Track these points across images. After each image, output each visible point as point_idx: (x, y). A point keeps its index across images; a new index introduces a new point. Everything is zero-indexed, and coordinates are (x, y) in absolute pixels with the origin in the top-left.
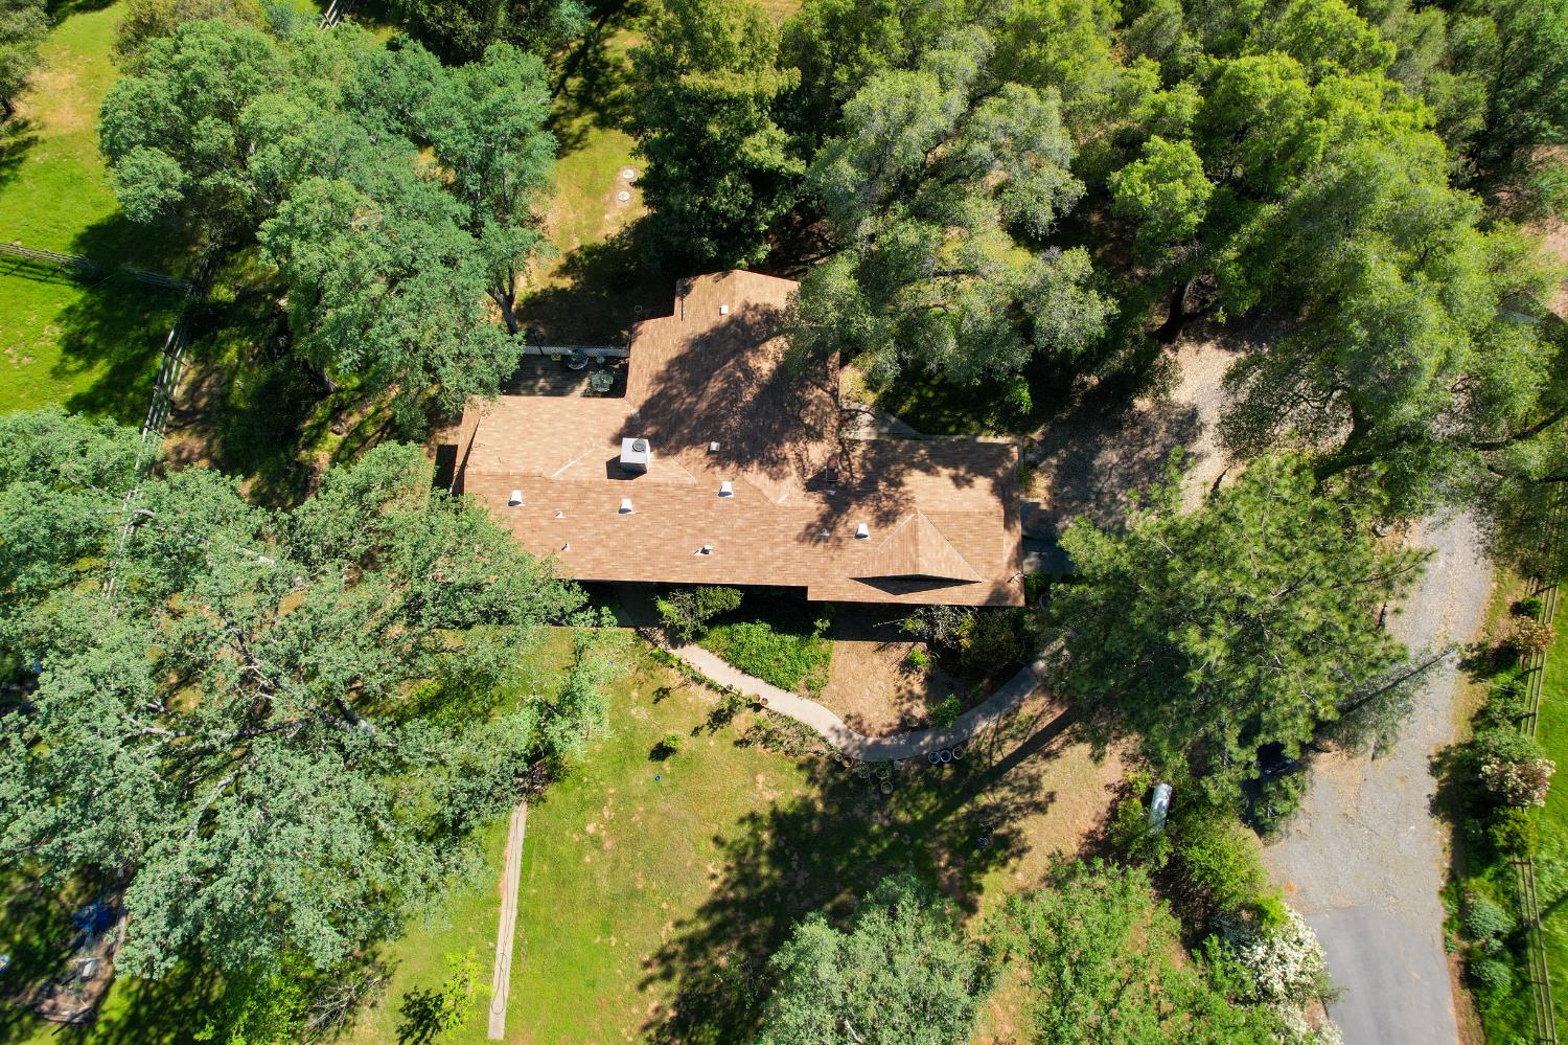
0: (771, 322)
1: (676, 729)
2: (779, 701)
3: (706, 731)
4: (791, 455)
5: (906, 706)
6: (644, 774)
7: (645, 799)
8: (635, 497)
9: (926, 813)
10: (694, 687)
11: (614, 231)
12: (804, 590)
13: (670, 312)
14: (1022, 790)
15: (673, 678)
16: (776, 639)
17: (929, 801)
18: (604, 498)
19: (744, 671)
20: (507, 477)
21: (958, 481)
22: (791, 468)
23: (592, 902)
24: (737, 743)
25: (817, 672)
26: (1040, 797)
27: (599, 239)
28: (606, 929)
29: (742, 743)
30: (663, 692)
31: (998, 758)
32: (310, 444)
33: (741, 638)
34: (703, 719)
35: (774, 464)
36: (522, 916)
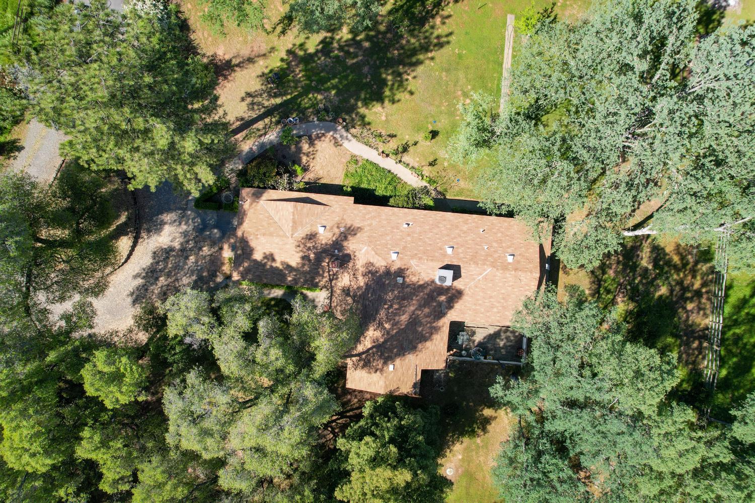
0: (366, 362)
1: (425, 144)
2: (372, 155)
3: (410, 143)
4: (360, 278)
5: (311, 149)
6: (441, 125)
7: (441, 113)
8: (445, 255)
9: (307, 96)
10: (416, 165)
11: (457, 447)
12: (356, 202)
13: (424, 372)
14: (259, 104)
15: (427, 171)
16: (372, 187)
17: (305, 102)
18: (462, 255)
19: (389, 171)
20: (516, 270)
21: (271, 257)
22: (362, 270)
23: (467, 68)
24: (395, 136)
25: (352, 168)
26: (249, 100)
27: (466, 440)
28: (460, 56)
29: (392, 136)
30: (432, 164)
31: (267, 120)
32: (629, 313)
33: (390, 187)
34: (411, 149)
35: (370, 272)
36: (501, 64)
